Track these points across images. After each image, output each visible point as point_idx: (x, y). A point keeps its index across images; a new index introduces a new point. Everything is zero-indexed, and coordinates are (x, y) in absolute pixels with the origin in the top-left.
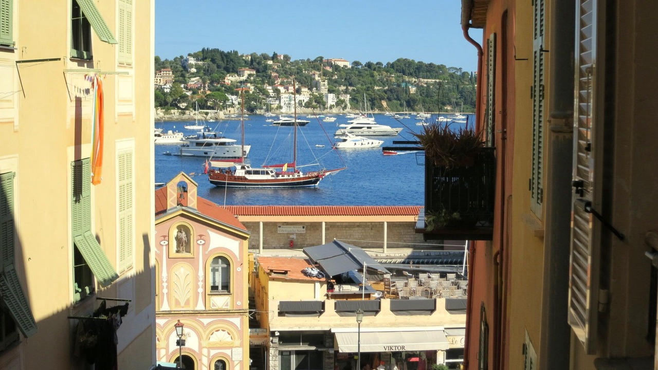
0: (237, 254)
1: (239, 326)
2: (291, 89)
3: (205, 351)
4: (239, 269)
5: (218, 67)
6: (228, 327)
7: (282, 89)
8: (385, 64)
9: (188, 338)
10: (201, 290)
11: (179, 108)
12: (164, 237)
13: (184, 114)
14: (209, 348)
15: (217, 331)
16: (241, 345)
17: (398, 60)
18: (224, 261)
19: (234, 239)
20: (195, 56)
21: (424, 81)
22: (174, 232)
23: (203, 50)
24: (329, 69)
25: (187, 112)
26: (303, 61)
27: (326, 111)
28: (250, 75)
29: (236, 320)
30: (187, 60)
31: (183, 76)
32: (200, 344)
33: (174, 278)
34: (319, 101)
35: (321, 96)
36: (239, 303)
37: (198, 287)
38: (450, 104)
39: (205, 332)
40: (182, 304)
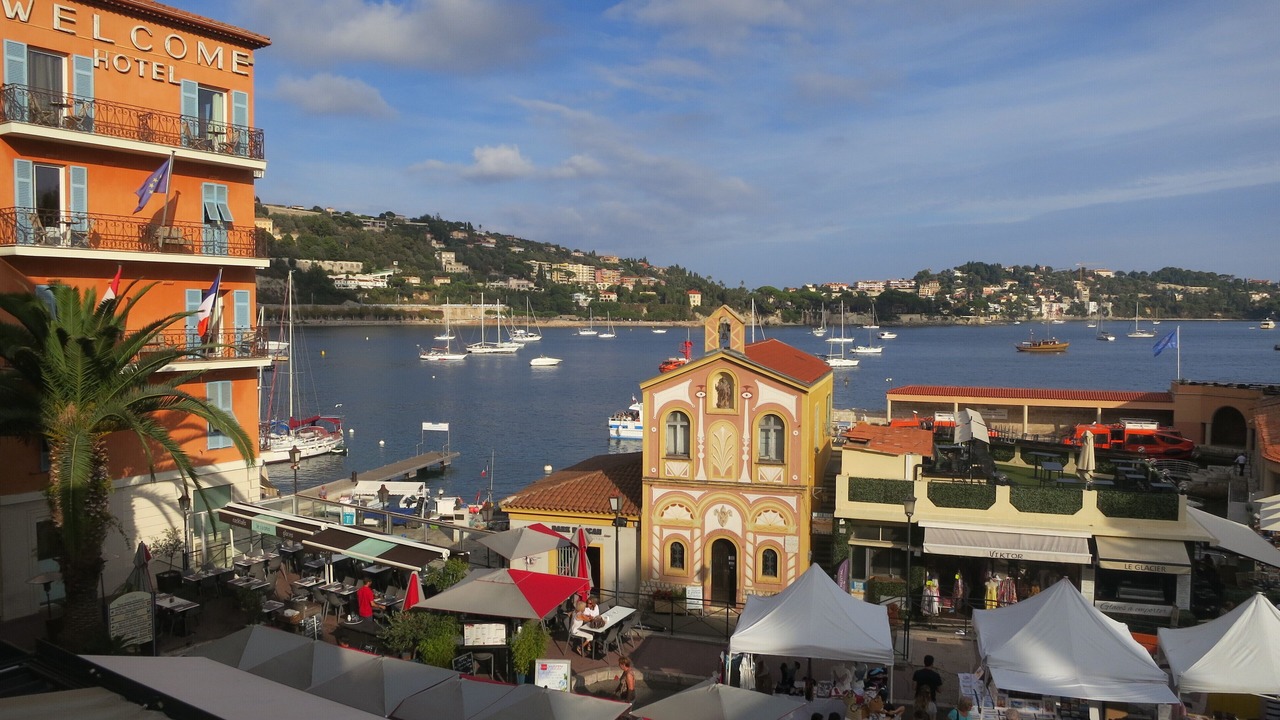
0: (793, 412)
1: (795, 508)
2: (1052, 298)
3: (750, 536)
4: (796, 433)
5: (982, 278)
6: (781, 508)
7: (1043, 298)
8: (1150, 273)
9: (729, 517)
10: (746, 457)
11: (942, 314)
12: (701, 387)
13: (947, 319)
14: (756, 533)
15: (766, 511)
16: (798, 533)
17: (1164, 269)
18: (775, 421)
19: (789, 393)
20: (960, 269)
21: (1193, 289)
22: (714, 381)
23: (969, 263)
24: (1090, 278)
25: (949, 318)
26: (1065, 272)
27: (1087, 318)
28: (1011, 286)
29: (792, 500)
30: (953, 273)
31: (949, 287)
32: (744, 527)
33: (712, 440)
34: (1080, 309)
35: (1082, 303)
36: (795, 477)
37: (742, 452)
38: (1220, 311)
39: (750, 511)
40: (723, 474)
